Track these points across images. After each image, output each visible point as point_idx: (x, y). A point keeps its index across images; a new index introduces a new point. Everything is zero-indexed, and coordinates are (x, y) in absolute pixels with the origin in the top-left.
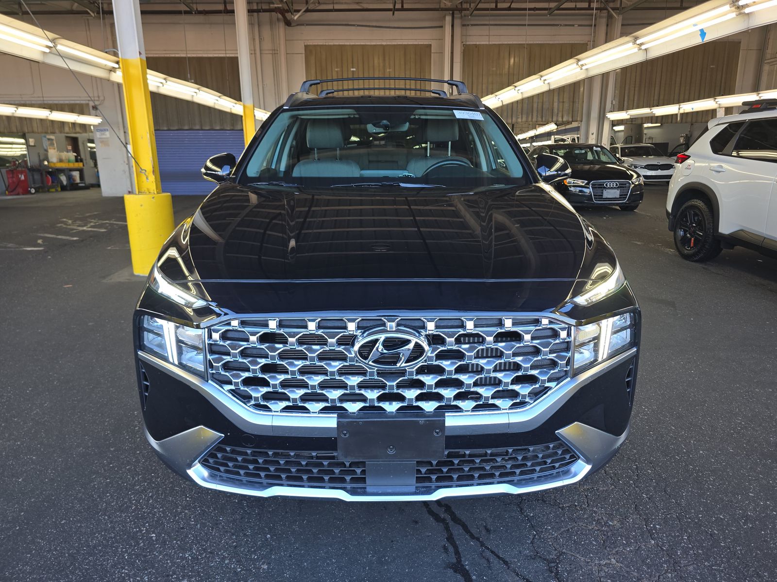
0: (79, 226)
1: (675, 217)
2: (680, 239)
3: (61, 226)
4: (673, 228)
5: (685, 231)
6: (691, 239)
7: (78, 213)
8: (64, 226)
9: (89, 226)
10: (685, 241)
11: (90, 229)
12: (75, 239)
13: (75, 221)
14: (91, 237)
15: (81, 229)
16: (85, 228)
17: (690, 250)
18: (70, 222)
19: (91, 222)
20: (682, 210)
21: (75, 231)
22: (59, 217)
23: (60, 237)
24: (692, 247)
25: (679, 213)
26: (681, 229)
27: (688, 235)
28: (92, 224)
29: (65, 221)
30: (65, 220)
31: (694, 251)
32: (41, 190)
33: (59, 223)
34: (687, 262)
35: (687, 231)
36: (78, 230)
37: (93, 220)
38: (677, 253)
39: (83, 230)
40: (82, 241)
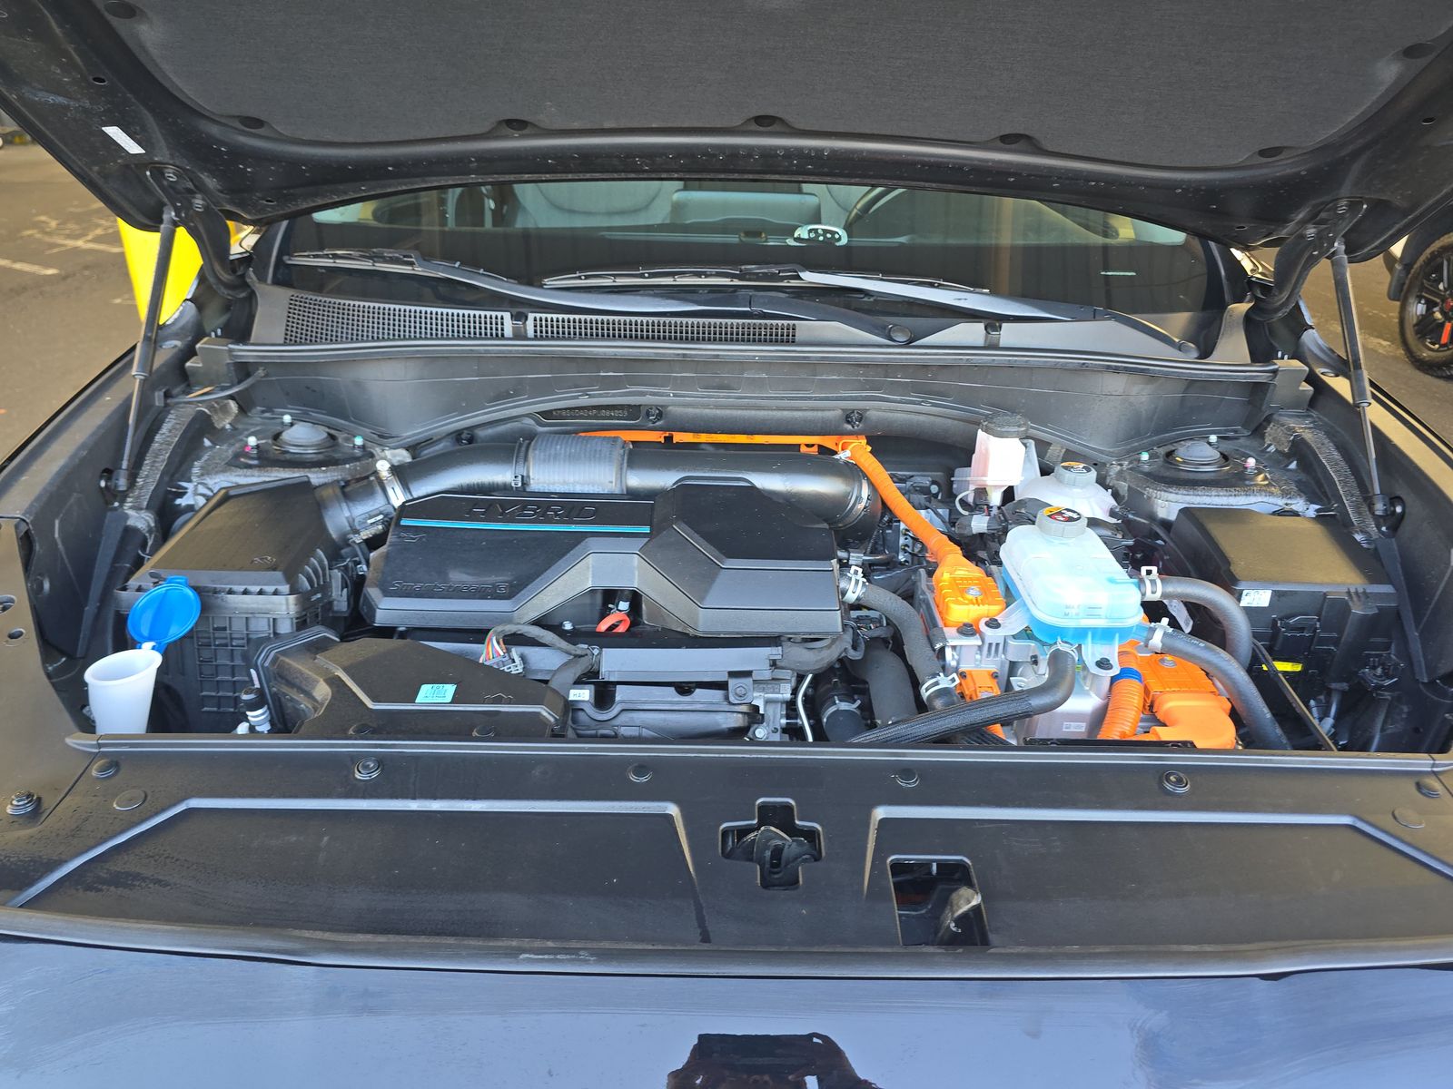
0: (69, 237)
1: (1408, 267)
2: (1415, 321)
3: (30, 236)
4: (1400, 293)
5: (1430, 305)
6: (1442, 325)
7: (76, 203)
8: (38, 236)
9: (90, 237)
10: (1427, 328)
11: (91, 246)
12: (50, 272)
13: (64, 223)
14: (86, 267)
15: (71, 243)
16: (80, 243)
17: (1437, 351)
18: (53, 224)
19: (98, 226)
20: (1432, 253)
21: (55, 250)
22: (34, 211)
23: (18, 266)
24: (1445, 345)
25: (1422, 258)
26: (1419, 298)
27: (1438, 315)
28: (99, 231)
29: (43, 222)
30: (43, 218)
31: (1449, 352)
32: (17, 140)
33: (27, 229)
34: (1428, 379)
35: (1436, 304)
36: (63, 249)
37: (103, 222)
38: (1401, 352)
39: (76, 248)
40: (65, 278)
